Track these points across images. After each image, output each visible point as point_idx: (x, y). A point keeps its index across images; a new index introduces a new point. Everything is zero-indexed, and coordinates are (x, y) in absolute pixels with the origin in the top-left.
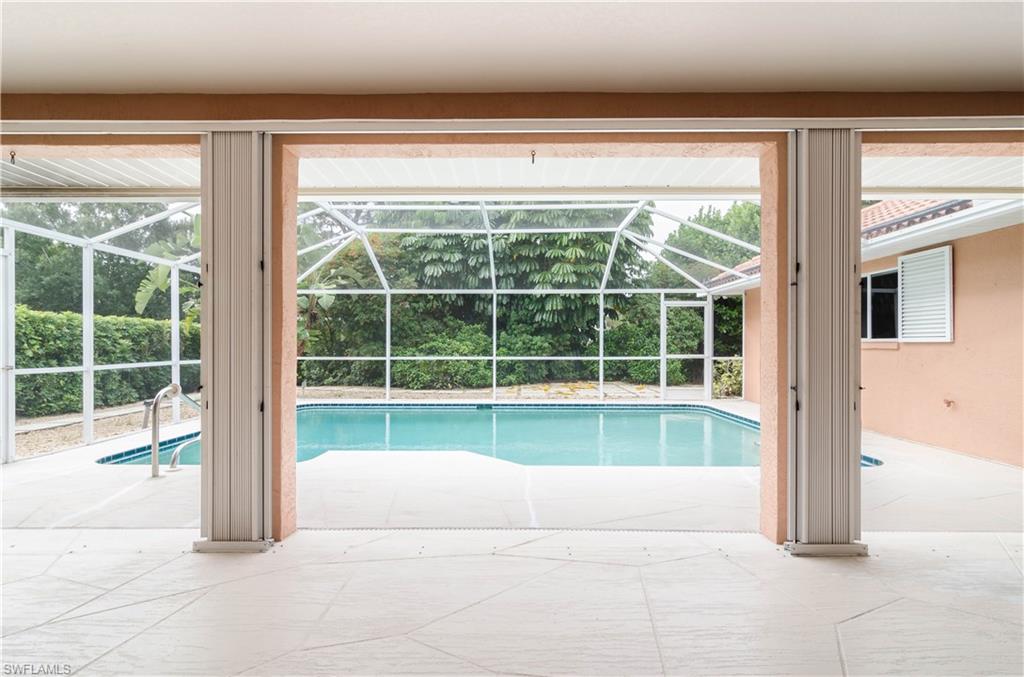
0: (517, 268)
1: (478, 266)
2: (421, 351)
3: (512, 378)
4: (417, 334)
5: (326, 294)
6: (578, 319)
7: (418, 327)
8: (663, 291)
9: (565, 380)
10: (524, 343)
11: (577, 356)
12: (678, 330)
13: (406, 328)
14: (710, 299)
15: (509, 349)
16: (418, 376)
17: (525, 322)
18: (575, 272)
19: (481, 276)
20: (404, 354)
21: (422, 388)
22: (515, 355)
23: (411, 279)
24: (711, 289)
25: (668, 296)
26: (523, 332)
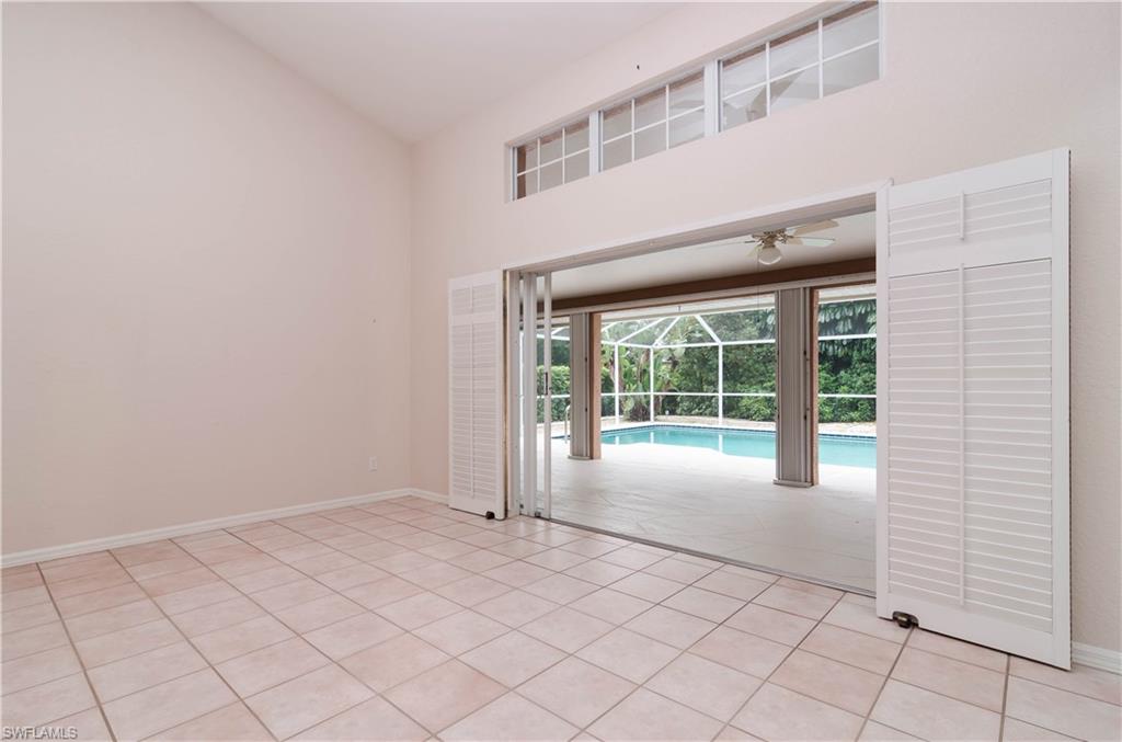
2: (765, 388)
4: (762, 374)
5: (680, 346)
7: (763, 368)
10: (865, 382)
13: (752, 369)
15: (851, 387)
16: (759, 410)
17: (866, 361)
20: (749, 391)
21: (764, 420)
22: (856, 393)
23: (754, 331)
26: (866, 371)
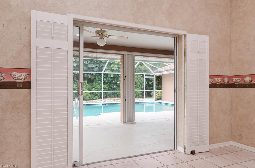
0: (100, 65)
1: (88, 64)
3: (96, 97)
6: (116, 80)
8: (144, 74)
9: (110, 97)
11: (113, 90)
12: (140, 83)
14: (155, 76)
15: (96, 88)
18: (118, 67)
19: (89, 67)
24: (155, 74)
25: (146, 75)
